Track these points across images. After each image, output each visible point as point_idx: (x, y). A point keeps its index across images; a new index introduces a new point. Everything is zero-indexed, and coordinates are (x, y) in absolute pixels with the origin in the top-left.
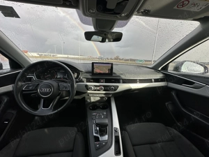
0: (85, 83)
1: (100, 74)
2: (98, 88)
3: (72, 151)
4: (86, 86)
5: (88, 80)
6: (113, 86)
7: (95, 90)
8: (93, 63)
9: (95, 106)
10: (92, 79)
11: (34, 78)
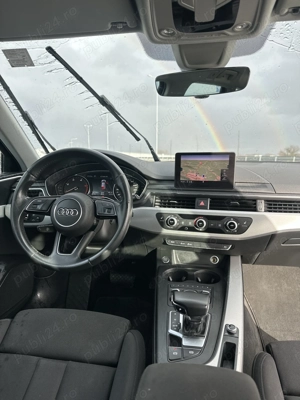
0: (158, 209)
1: (198, 184)
2: (191, 223)
3: (114, 365)
4: (159, 216)
5: (166, 202)
6: (235, 219)
7: (182, 229)
8: (178, 156)
9: (182, 275)
10: (175, 197)
11: (44, 192)
